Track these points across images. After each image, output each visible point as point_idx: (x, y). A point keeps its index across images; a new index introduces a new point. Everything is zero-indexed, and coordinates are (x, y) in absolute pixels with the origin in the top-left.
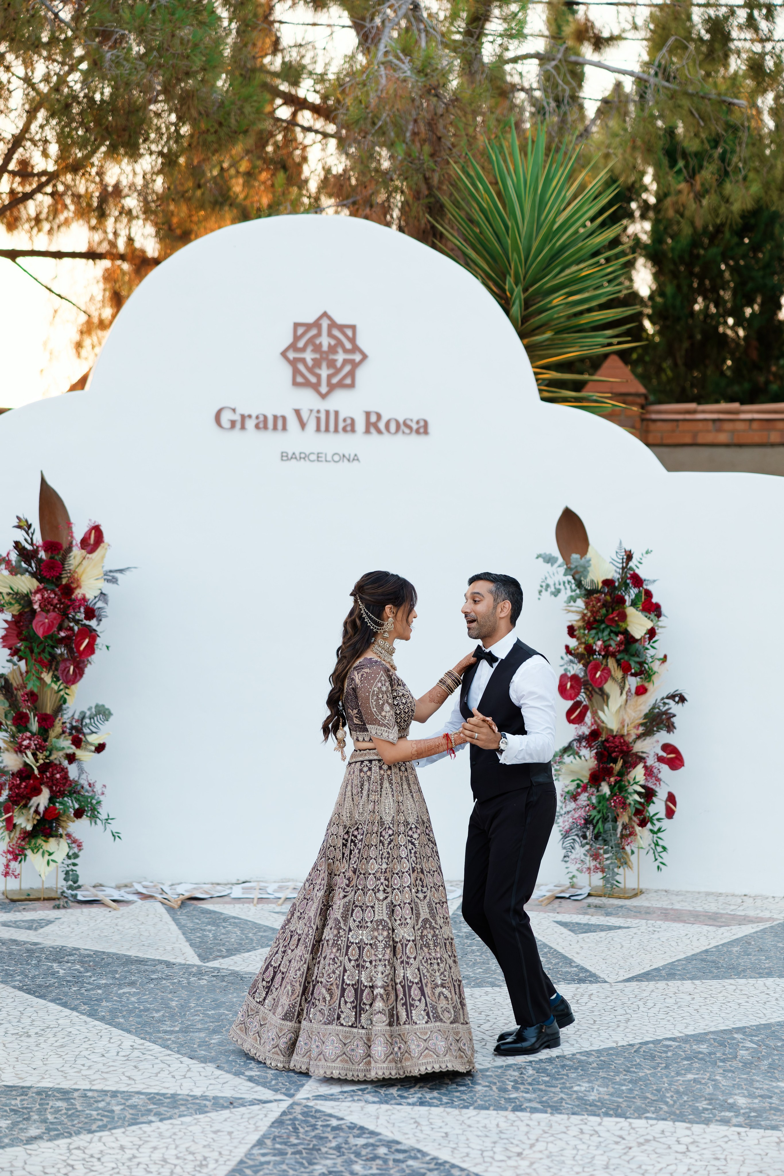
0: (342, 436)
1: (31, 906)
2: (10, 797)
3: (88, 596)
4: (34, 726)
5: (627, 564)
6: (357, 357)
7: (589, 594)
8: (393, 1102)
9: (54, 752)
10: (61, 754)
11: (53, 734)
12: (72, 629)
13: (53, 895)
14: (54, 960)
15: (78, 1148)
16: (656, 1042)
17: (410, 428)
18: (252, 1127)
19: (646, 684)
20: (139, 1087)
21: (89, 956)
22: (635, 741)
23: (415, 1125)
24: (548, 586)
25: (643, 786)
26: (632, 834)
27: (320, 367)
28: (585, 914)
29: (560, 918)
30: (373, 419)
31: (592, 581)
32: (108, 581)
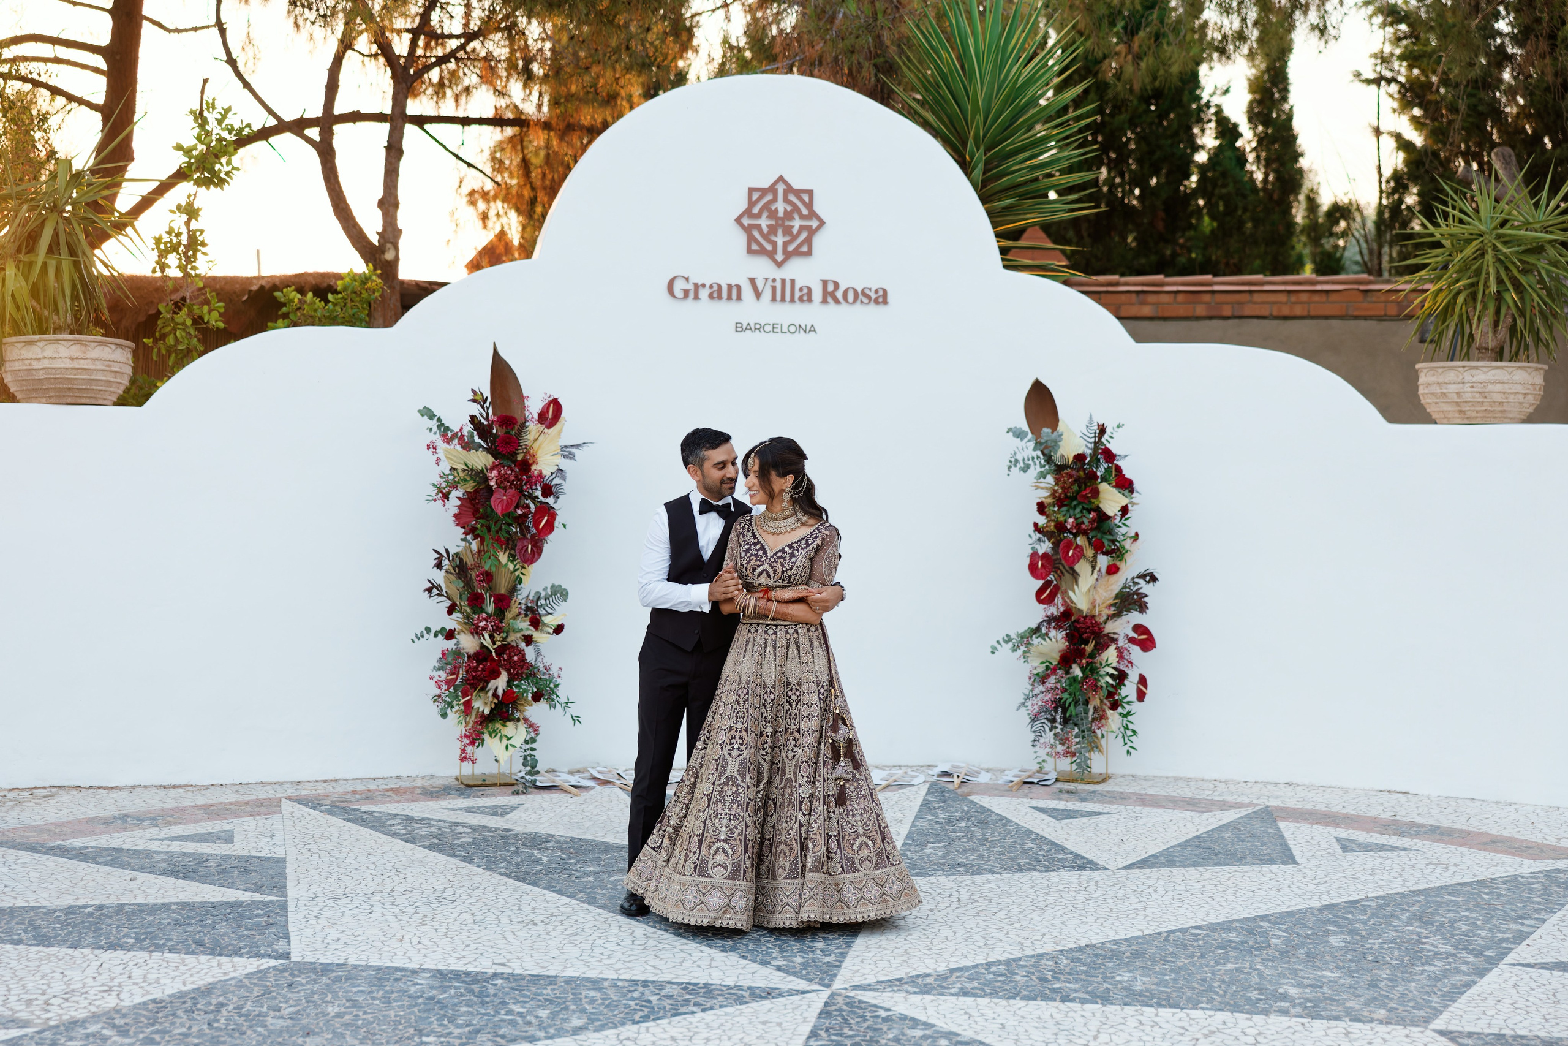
0: (798, 307)
1: (489, 792)
2: (466, 681)
3: (544, 473)
4: (490, 607)
5: (1100, 438)
6: (814, 224)
7: (1059, 469)
8: (934, 992)
9: (511, 634)
10: (519, 635)
11: (509, 615)
12: (528, 506)
13: (508, 781)
14: (533, 847)
15: (628, 1039)
16: (1183, 930)
17: (869, 297)
18: (800, 1019)
19: (1118, 563)
20: (668, 977)
21: (566, 842)
22: (1106, 622)
23: (967, 1017)
24: (1017, 461)
25: (1115, 669)
26: (1103, 717)
27: (776, 235)
28: (1060, 799)
29: (1034, 803)
30: (831, 288)
31: (1062, 456)
32: (565, 456)
